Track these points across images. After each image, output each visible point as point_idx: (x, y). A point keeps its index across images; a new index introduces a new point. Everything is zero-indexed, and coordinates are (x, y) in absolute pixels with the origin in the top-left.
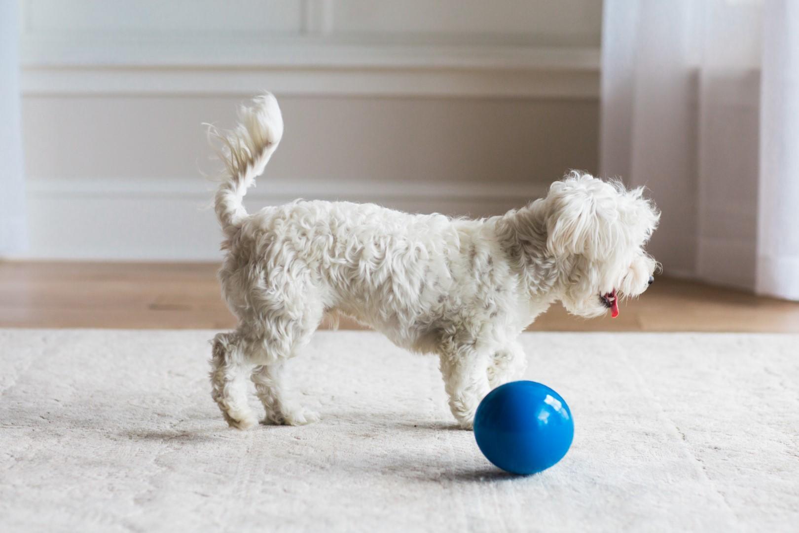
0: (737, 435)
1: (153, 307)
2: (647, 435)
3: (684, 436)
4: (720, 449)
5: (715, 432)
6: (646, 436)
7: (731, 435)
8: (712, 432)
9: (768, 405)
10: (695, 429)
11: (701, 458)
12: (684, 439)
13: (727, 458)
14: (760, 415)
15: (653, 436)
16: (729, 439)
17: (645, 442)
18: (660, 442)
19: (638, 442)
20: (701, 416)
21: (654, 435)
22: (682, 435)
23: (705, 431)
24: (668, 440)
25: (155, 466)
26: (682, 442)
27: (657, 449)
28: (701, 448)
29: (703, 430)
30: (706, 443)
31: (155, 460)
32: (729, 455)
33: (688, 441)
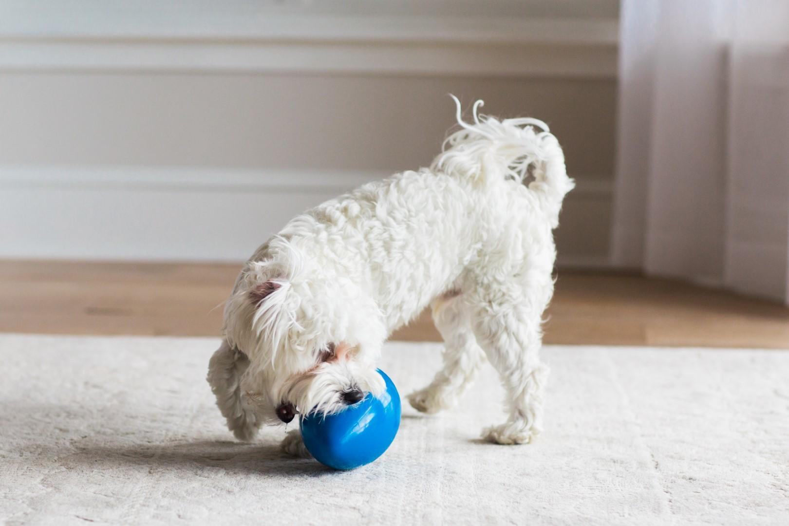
0: (719, 465)
1: (91, 311)
2: (614, 462)
3: (657, 465)
4: (695, 480)
5: (695, 460)
6: (612, 464)
7: (713, 465)
8: (691, 460)
9: (766, 432)
10: (672, 457)
11: (670, 490)
12: (656, 468)
13: (700, 490)
14: (753, 442)
15: (621, 464)
16: (709, 469)
17: (609, 471)
18: (628, 471)
19: (602, 470)
20: (683, 442)
21: (622, 462)
22: (654, 464)
23: (684, 460)
24: (638, 468)
25: (41, 486)
26: (653, 472)
27: (621, 478)
28: (673, 478)
29: (681, 458)
30: (681, 473)
31: (43, 480)
32: (703, 488)
33: (660, 470)
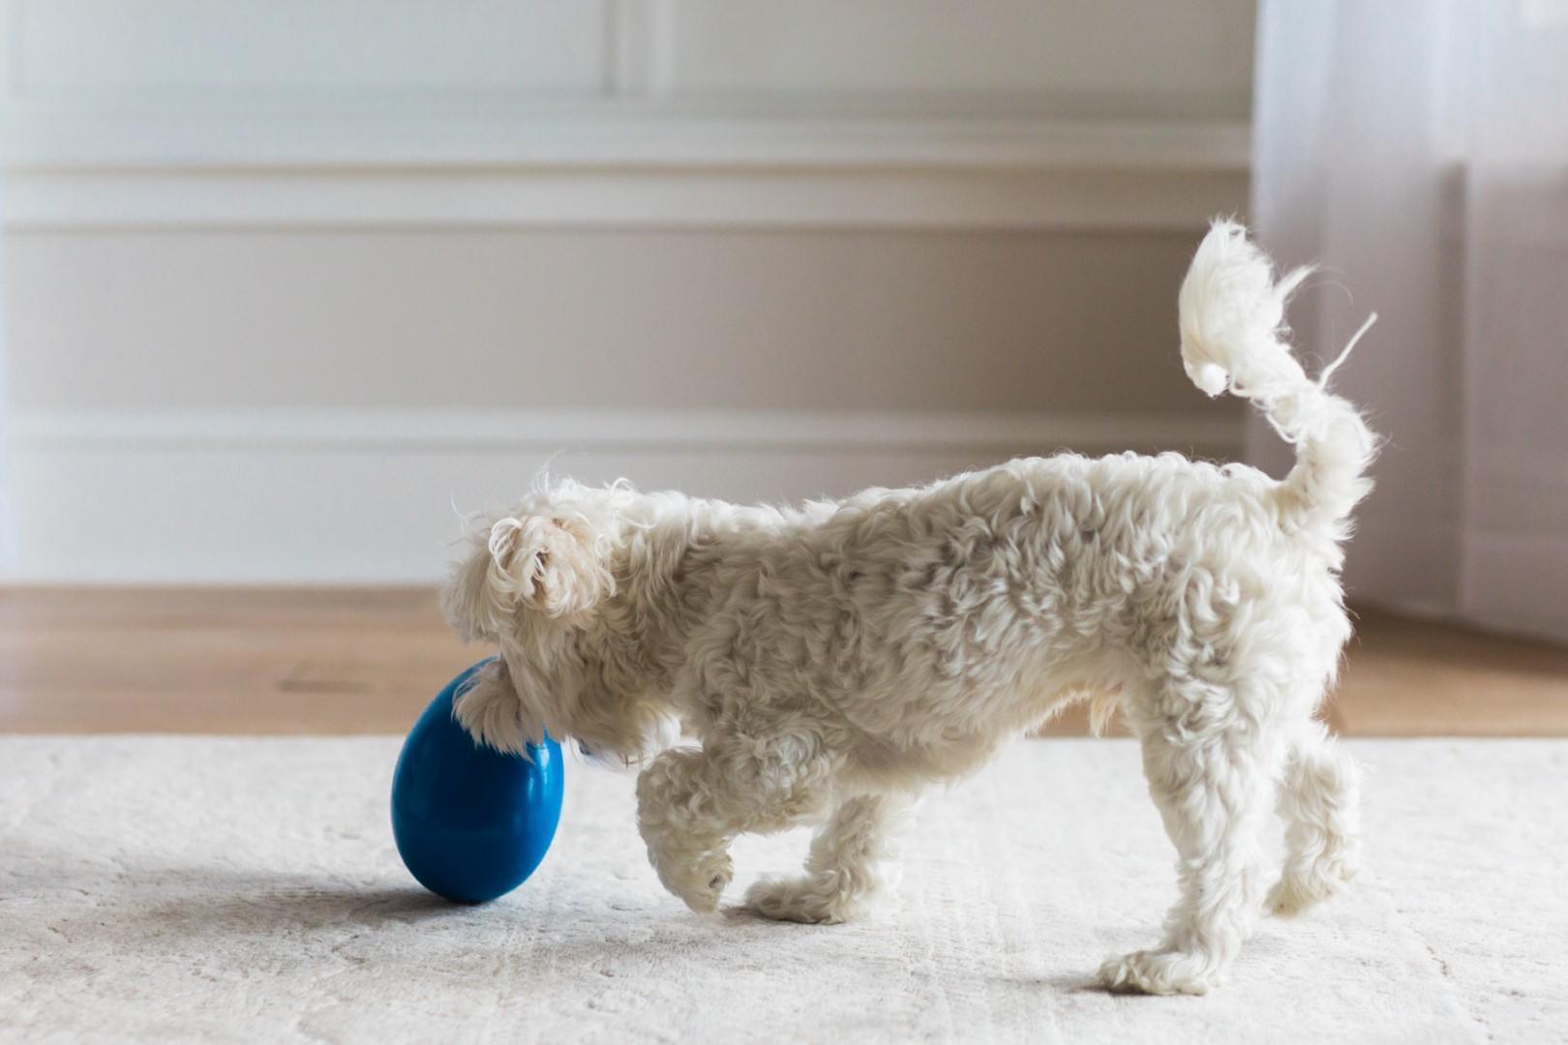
0: (1559, 965)
2: (1364, 963)
3: (1445, 967)
4: (1523, 996)
5: (1511, 956)
6: (1361, 967)
7: (1547, 965)
8: (1505, 957)
10: (1467, 952)
11: (1483, 1017)
12: (1445, 974)
13: (1539, 1015)
15: (1378, 967)
16: (1542, 973)
17: (1360, 981)
18: (1394, 980)
19: (1346, 980)
20: (1479, 921)
21: (1379, 964)
22: (1439, 965)
23: (1490, 956)
24: (1411, 975)
26: (1441, 979)
27: (1387, 996)
28: (1482, 993)
29: (1486, 954)
30: (1492, 982)
32: (1544, 1009)
33: (1453, 977)
